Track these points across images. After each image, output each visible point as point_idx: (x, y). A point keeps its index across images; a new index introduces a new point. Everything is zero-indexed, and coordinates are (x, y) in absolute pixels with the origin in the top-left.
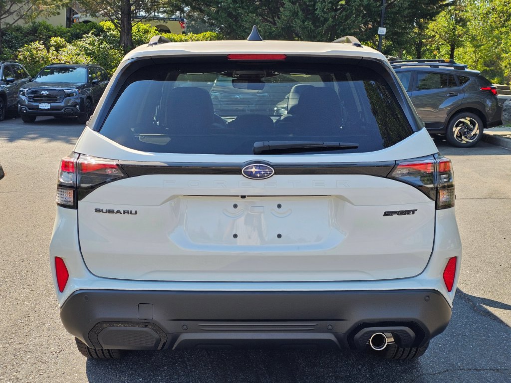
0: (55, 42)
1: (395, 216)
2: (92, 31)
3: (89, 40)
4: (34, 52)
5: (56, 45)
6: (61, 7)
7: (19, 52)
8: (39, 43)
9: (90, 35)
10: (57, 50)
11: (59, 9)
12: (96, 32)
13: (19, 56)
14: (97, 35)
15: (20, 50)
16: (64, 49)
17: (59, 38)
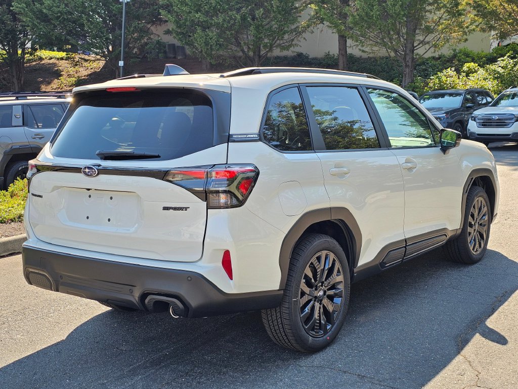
0: (469, 67)
1: (171, 210)
2: (508, 54)
3: (502, 64)
4: (444, 78)
5: (469, 70)
6: (468, 34)
7: (431, 79)
8: (451, 70)
9: (506, 57)
10: (467, 75)
11: (466, 35)
12: (512, 54)
13: (430, 84)
14: (512, 58)
15: (432, 77)
16: (475, 74)
17: (472, 64)
